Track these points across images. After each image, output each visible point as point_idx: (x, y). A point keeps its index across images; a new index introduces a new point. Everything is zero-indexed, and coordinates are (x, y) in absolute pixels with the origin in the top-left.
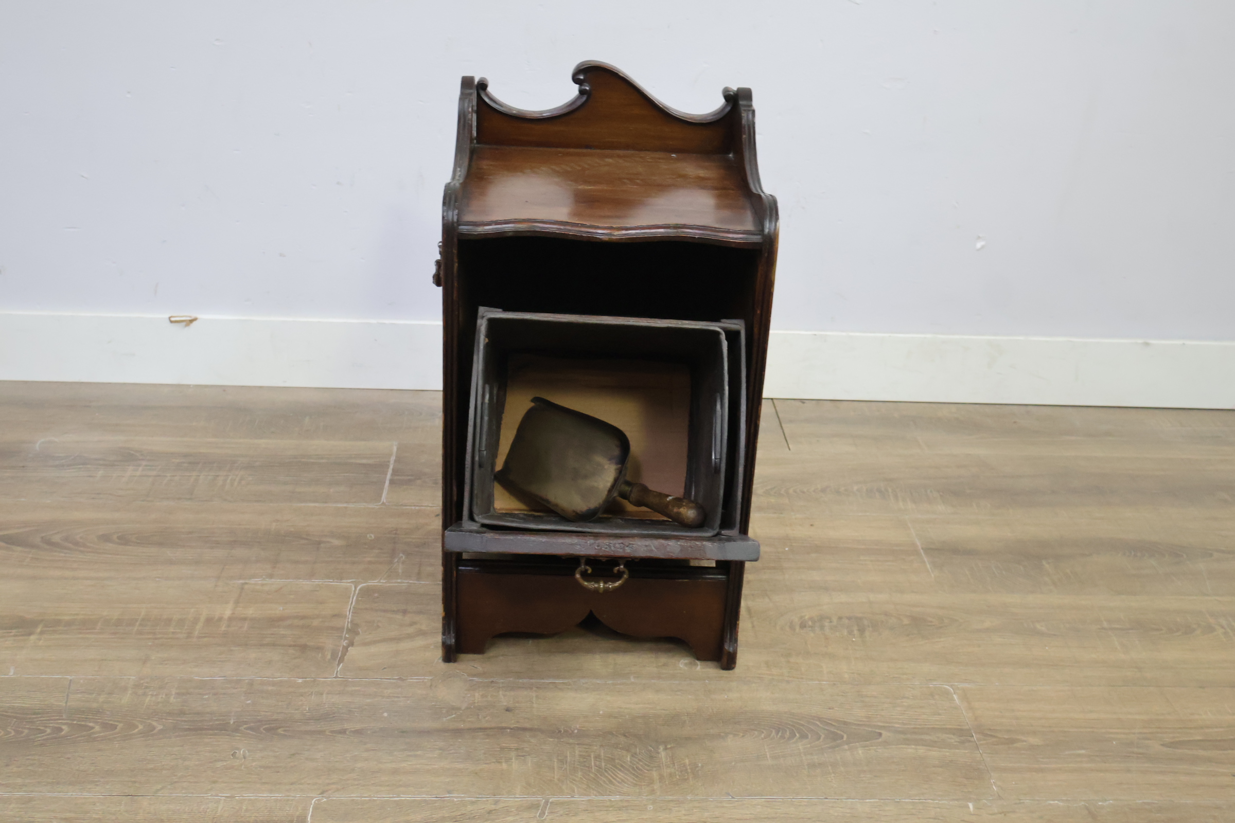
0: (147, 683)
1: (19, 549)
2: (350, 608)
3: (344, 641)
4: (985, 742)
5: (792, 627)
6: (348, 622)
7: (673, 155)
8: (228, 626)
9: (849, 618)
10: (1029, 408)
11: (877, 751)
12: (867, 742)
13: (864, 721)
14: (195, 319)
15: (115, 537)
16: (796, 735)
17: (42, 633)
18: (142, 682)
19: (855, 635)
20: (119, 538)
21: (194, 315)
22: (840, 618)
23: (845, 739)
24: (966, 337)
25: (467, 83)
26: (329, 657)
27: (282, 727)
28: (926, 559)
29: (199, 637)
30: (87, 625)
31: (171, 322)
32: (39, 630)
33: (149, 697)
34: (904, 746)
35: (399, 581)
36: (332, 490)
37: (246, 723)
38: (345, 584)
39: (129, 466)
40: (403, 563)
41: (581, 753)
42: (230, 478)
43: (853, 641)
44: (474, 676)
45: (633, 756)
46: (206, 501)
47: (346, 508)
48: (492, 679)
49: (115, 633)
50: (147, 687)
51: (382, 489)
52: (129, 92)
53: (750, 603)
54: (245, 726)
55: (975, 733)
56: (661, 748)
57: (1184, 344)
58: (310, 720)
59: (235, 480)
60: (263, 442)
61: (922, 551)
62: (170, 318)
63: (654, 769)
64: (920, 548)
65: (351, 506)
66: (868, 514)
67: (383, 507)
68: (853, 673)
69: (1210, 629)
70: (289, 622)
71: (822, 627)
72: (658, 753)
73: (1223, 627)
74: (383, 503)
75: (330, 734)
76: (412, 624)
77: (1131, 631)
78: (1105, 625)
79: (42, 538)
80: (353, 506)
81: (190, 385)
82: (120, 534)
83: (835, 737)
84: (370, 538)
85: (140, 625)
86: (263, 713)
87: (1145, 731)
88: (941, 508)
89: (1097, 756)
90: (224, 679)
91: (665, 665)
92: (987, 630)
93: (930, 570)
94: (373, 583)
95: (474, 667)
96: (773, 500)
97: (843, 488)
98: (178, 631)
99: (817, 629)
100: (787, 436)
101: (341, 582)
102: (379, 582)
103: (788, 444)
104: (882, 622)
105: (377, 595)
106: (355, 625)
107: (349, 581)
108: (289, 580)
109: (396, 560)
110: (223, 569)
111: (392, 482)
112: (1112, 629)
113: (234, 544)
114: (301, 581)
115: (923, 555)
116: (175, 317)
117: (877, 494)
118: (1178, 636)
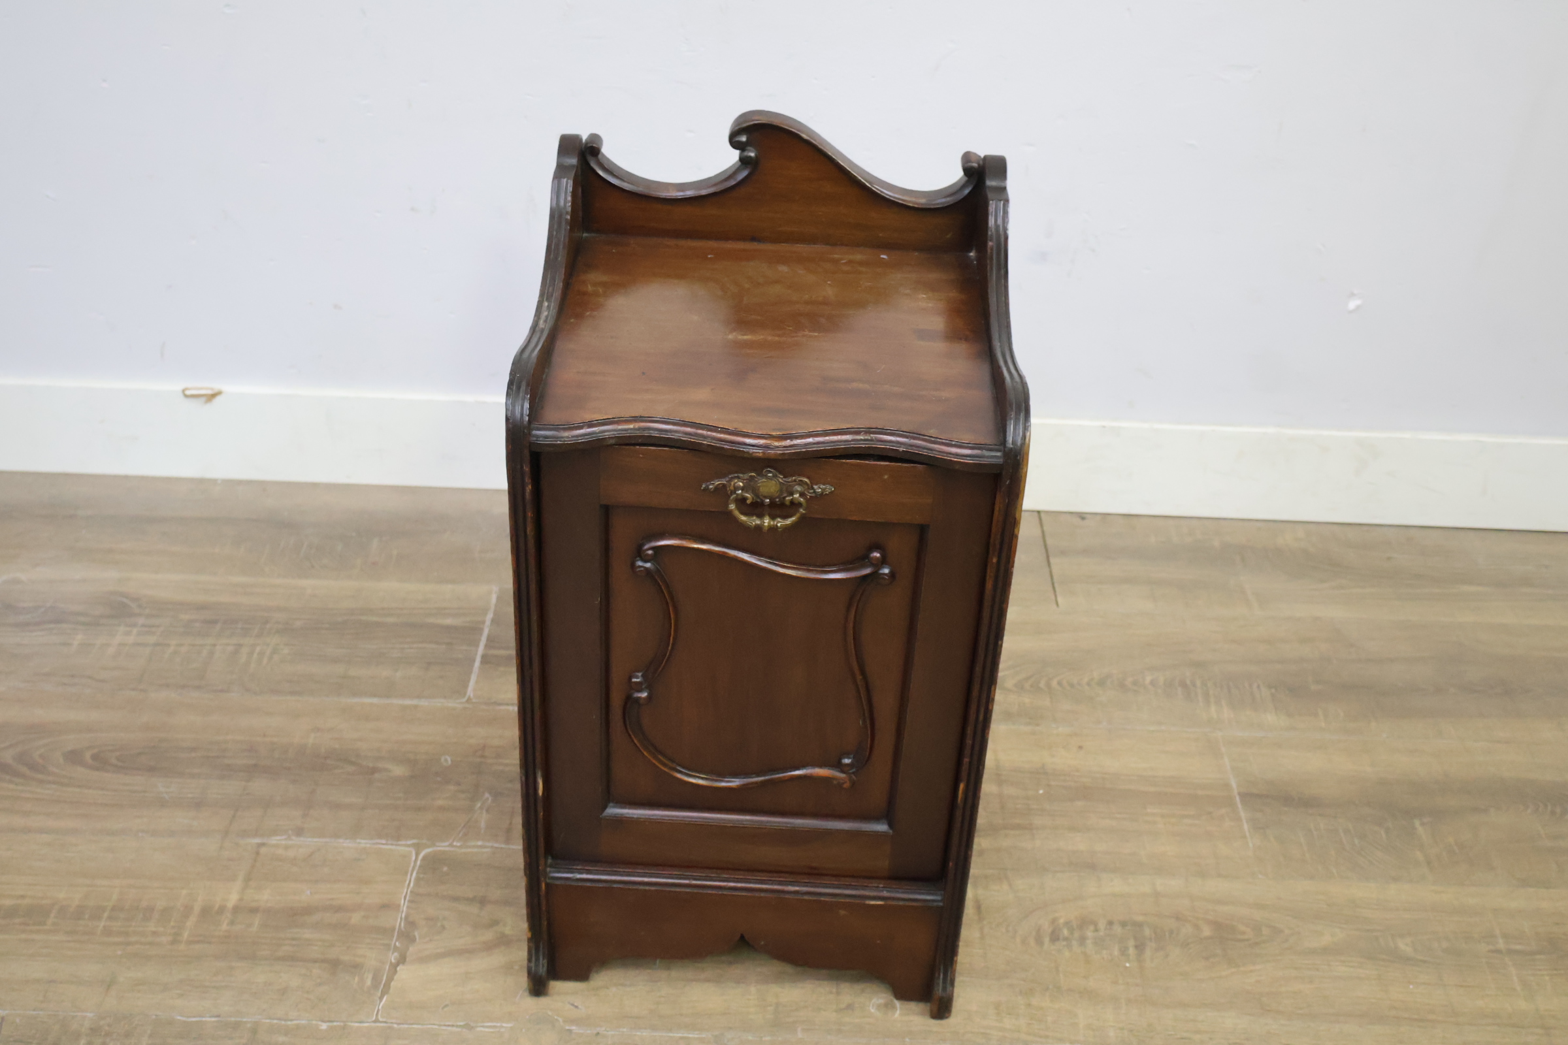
0: (109, 1025)
2: (407, 893)
3: (393, 953)
6: (401, 918)
7: (882, 256)
8: (232, 923)
9: (1123, 924)
10: (1412, 531)
14: (219, 393)
15: (88, 756)
18: (102, 1023)
19: (1129, 955)
20: (95, 757)
21: (217, 386)
24: (1325, 433)
25: (568, 144)
26: (369, 982)
28: (1243, 814)
29: (189, 942)
30: (35, 915)
31: (186, 396)
35: (480, 843)
36: (399, 674)
38: (403, 848)
39: (119, 626)
40: (487, 811)
42: (258, 649)
43: (1127, 967)
44: (573, 1021)
46: (222, 691)
47: (416, 707)
48: (598, 1029)
49: (73, 932)
50: (108, 1034)
51: (471, 673)
53: (980, 892)
59: (264, 653)
60: (310, 585)
61: (1238, 799)
62: (183, 391)
64: (1236, 792)
65: (424, 703)
66: (1164, 727)
67: (467, 706)
68: (1122, 1029)
70: (316, 917)
71: (1082, 940)
74: (469, 700)
76: (494, 923)
77: (1538, 957)
78: (1501, 944)
80: (426, 704)
81: (217, 480)
82: (96, 751)
84: (445, 764)
85: (110, 918)
88: (1270, 718)
90: (217, 1022)
91: (850, 1007)
92: (1325, 951)
93: (1247, 834)
94: (443, 846)
95: (573, 1005)
96: (1027, 700)
97: (1130, 680)
98: (161, 929)
99: (1074, 943)
100: (1055, 580)
101: (396, 845)
102: (451, 845)
103: (1056, 596)
104: (1171, 932)
105: (445, 869)
106: (411, 924)
107: (409, 842)
108: (324, 840)
109: (479, 805)
110: (234, 816)
111: (485, 660)
112: (1510, 952)
113: (252, 771)
114: (341, 841)
115: (1240, 806)
116: (191, 389)
117: (1179, 688)
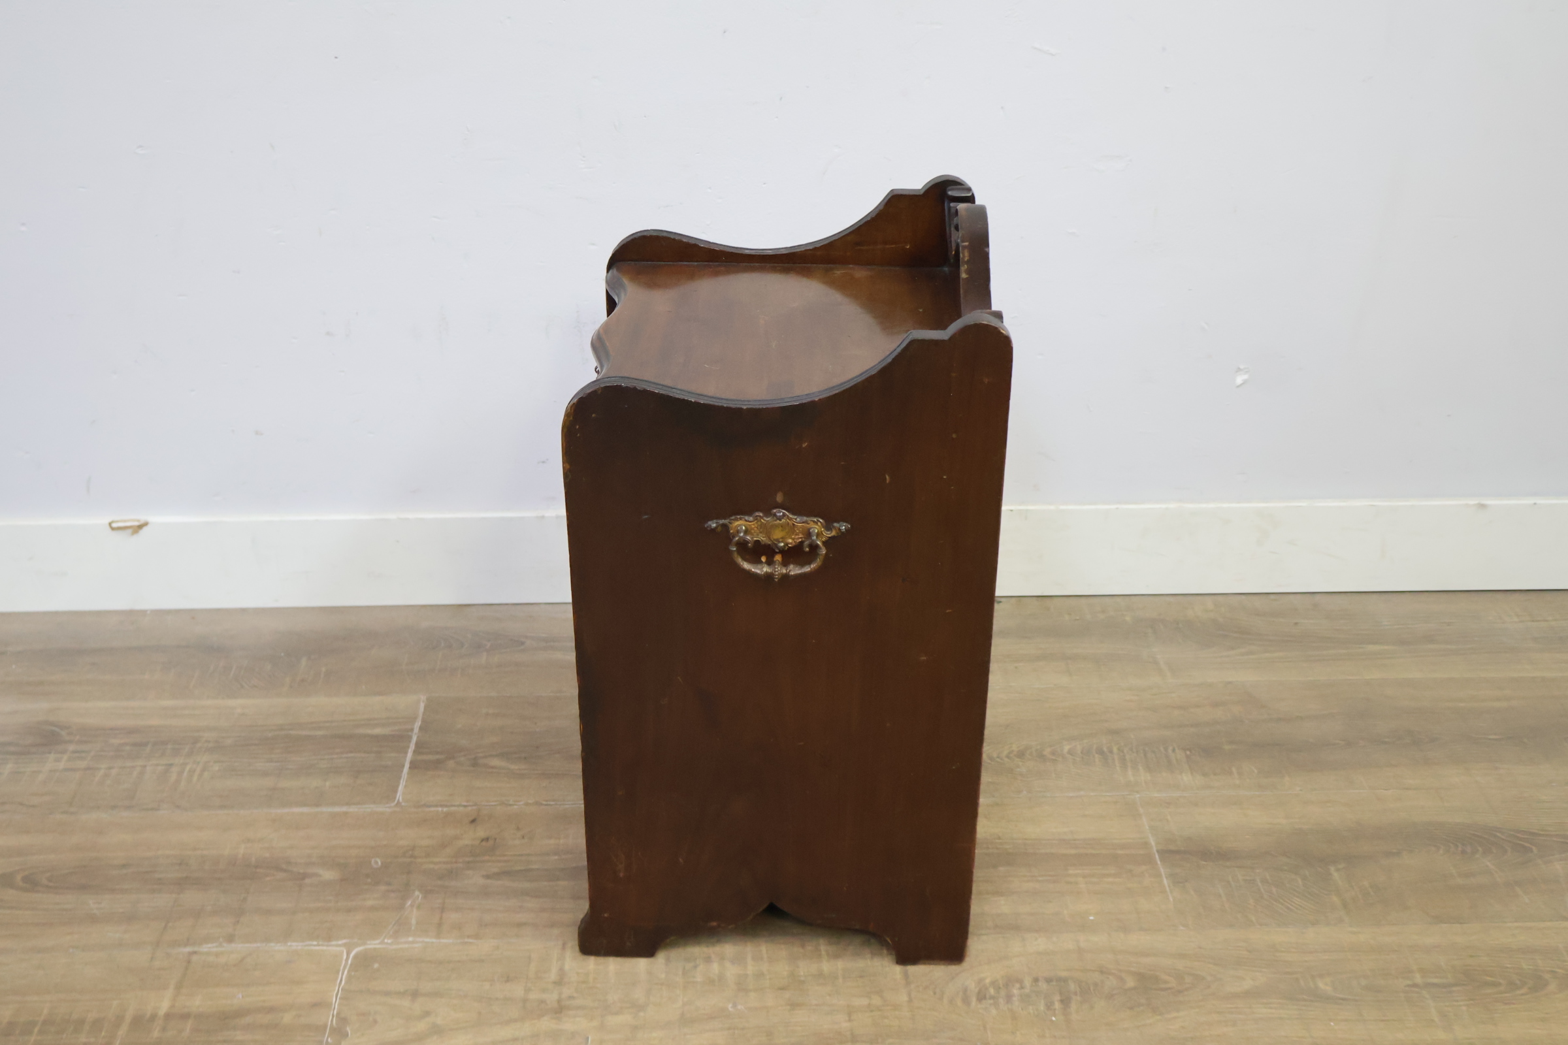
2: (338, 991)
5: (966, 1000)
6: (333, 1015)
8: (164, 1029)
9: (1049, 980)
10: (1318, 597)
14: (146, 524)
15: (19, 877)
19: (1055, 1009)
20: (26, 879)
21: (143, 518)
24: (1225, 505)
28: (1162, 870)
31: (113, 529)
36: (328, 784)
38: (334, 948)
39: (50, 753)
40: (419, 907)
42: (188, 768)
43: (1052, 1020)
46: (152, 809)
47: (346, 813)
51: (398, 778)
52: (23, 224)
57: (1535, 503)
59: (194, 771)
60: (237, 704)
61: (1157, 856)
62: (110, 524)
64: (1155, 849)
65: (353, 809)
66: (1082, 793)
67: (397, 809)
70: (248, 1019)
71: (1009, 998)
74: (398, 804)
76: (427, 1014)
77: (1454, 989)
78: (1418, 979)
80: (356, 810)
81: (147, 611)
82: (26, 873)
84: (375, 866)
85: (40, 1032)
88: (1186, 778)
92: (1247, 994)
93: (1168, 889)
94: (373, 944)
97: (1049, 749)
99: (1001, 1001)
101: (327, 946)
102: (382, 943)
104: (1096, 985)
105: (376, 966)
106: (343, 1020)
107: (340, 942)
108: (255, 945)
109: (409, 903)
110: (165, 927)
111: (414, 765)
112: (1428, 985)
113: (182, 884)
114: (272, 944)
115: (1159, 862)
116: (117, 521)
117: (1097, 756)
118: (1522, 995)
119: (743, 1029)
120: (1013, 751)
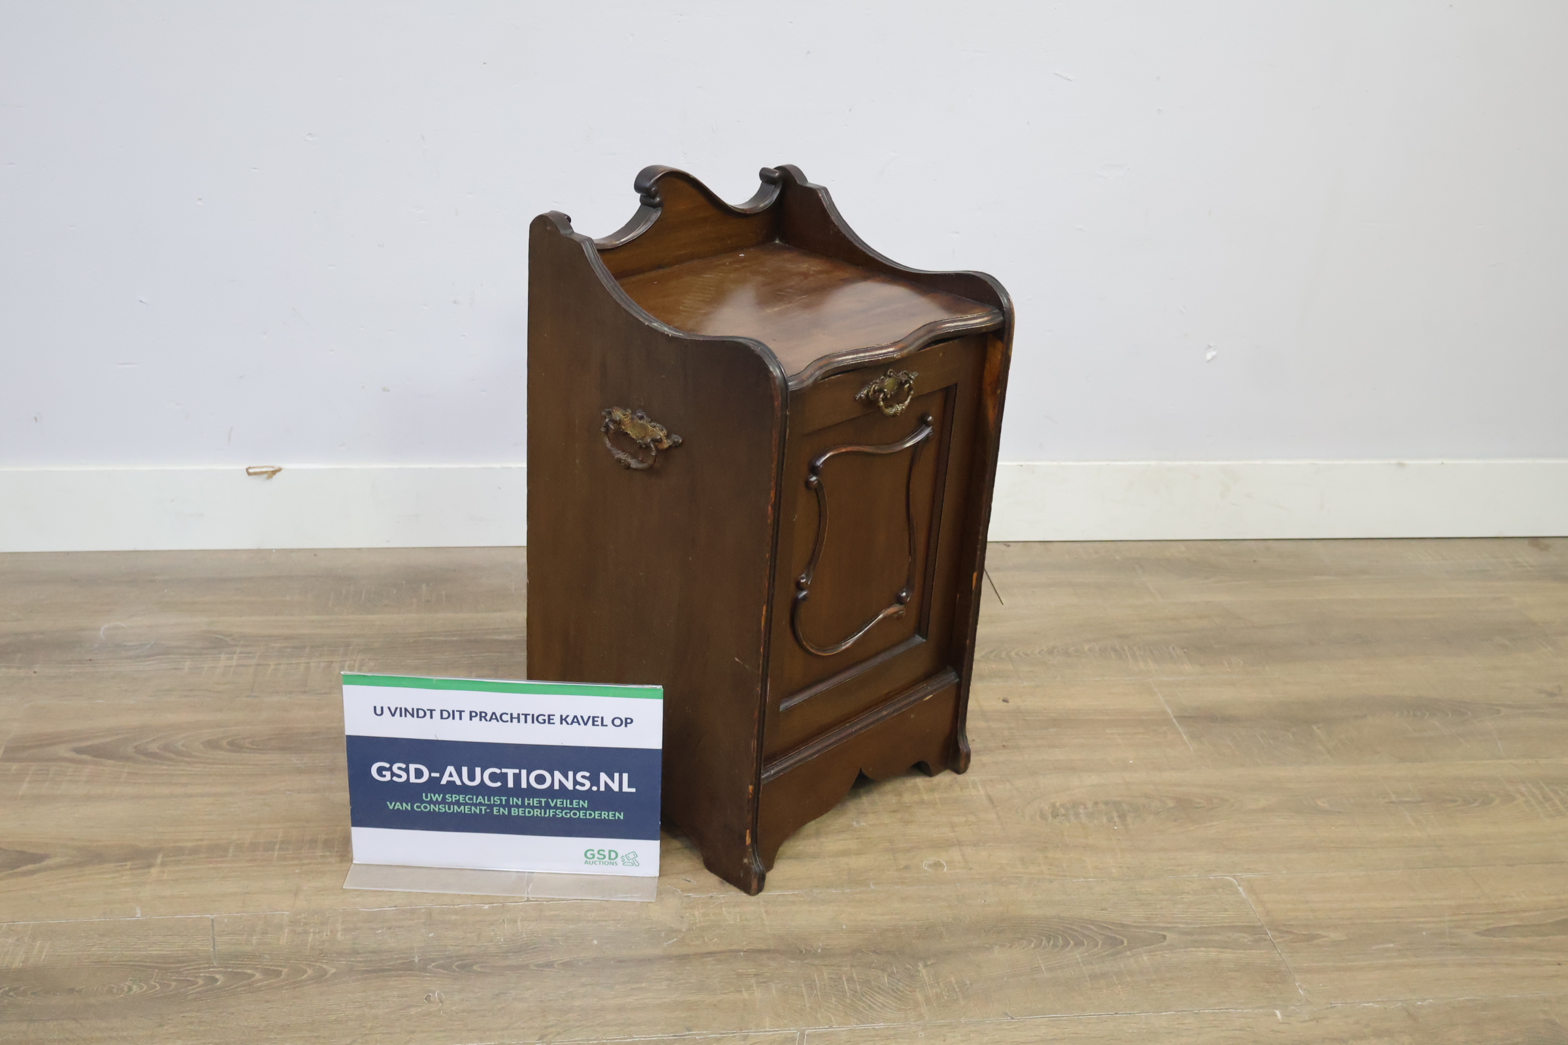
0: (305, 918)
1: (111, 762)
4: (1281, 940)
9: (1106, 803)
10: (1269, 542)
11: (1164, 957)
12: (1152, 947)
13: (1143, 922)
14: (279, 470)
15: (224, 743)
16: (1070, 943)
17: (163, 864)
18: (298, 917)
19: (1115, 822)
20: (230, 744)
21: (277, 465)
22: (1096, 803)
23: (1125, 944)
24: (1196, 463)
27: (477, 963)
28: (1180, 730)
30: (217, 851)
31: (249, 474)
32: (159, 861)
33: (312, 935)
34: (1194, 949)
37: (433, 960)
39: (221, 654)
41: (831, 976)
43: (1115, 829)
44: (689, 891)
45: (889, 976)
46: (325, 693)
48: (711, 894)
49: (250, 861)
50: (306, 924)
54: (434, 964)
55: (1270, 930)
56: (921, 965)
57: (1443, 463)
58: (509, 952)
59: (354, 666)
60: (375, 618)
61: (1174, 720)
62: (247, 469)
63: (917, 990)
64: (1172, 716)
66: (1106, 678)
68: (1121, 867)
69: (1509, 798)
71: (1077, 815)
72: (918, 971)
73: (1523, 795)
75: (535, 968)
77: (1422, 804)
78: (1394, 798)
79: (136, 747)
81: (272, 550)
82: (230, 739)
83: (1113, 942)
85: (280, 849)
86: (451, 948)
87: (1456, 918)
88: (1187, 667)
89: (1407, 949)
90: (397, 910)
91: (906, 867)
92: (1263, 810)
95: (686, 880)
96: (994, 666)
97: (1073, 648)
98: (328, 854)
99: (1071, 817)
100: (996, 588)
103: (999, 598)
104: (1144, 806)
112: (1402, 802)
115: (1177, 724)
116: (254, 468)
117: (1112, 653)
118: (1477, 807)
119: (869, 838)
120: (1043, 650)
